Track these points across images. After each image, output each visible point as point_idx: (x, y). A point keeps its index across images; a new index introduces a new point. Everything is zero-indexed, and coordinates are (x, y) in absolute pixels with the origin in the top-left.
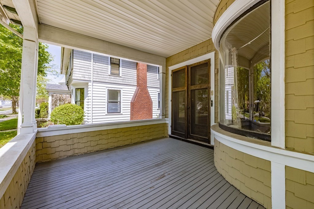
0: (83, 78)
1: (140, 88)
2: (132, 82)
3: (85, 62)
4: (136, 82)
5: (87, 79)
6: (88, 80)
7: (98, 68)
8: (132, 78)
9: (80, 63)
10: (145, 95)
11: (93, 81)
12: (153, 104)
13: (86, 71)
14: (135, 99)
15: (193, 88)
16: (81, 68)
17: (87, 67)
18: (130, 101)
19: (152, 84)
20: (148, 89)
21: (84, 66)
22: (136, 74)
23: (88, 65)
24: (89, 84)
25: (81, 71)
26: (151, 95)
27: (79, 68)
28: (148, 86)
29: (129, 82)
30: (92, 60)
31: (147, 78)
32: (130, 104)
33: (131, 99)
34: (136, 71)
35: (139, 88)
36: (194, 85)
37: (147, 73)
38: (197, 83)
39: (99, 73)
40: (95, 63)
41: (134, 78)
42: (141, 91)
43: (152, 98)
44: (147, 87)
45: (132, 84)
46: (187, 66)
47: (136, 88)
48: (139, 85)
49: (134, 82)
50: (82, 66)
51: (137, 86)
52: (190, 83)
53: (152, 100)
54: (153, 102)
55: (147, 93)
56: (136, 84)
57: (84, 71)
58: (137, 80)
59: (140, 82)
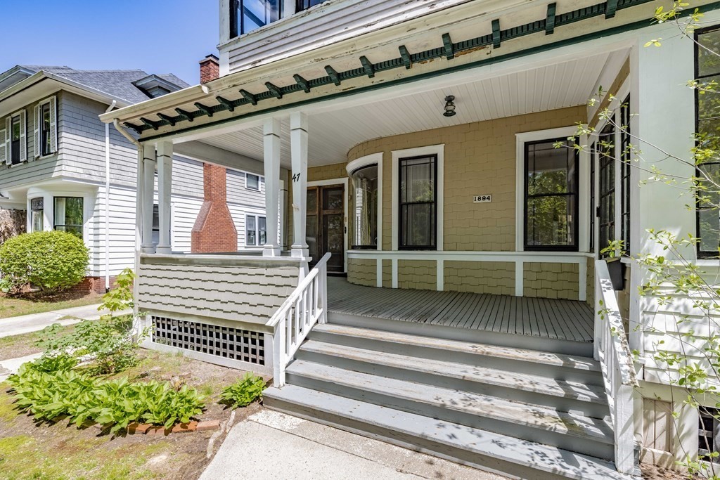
0: (86, 177)
1: (213, 203)
2: (194, 190)
3: (90, 141)
4: (203, 192)
5: (95, 179)
6: (99, 180)
7: (120, 158)
8: (194, 182)
9: (79, 143)
10: (222, 219)
11: (111, 184)
12: (239, 237)
13: (93, 162)
14: (203, 225)
15: (325, 212)
16: (80, 154)
17: (96, 152)
18: (190, 230)
19: (235, 197)
20: (229, 207)
21: (88, 151)
22: (202, 176)
23: (96, 147)
24: (101, 189)
25: (80, 159)
26: (234, 220)
27: (76, 153)
28: (228, 200)
29: (189, 189)
30: (107, 139)
31: (227, 185)
32: (190, 235)
33: (192, 225)
34: (202, 168)
35: (211, 204)
36: (327, 209)
37: (227, 174)
38: (331, 207)
39: (123, 168)
40: (114, 145)
41: (199, 183)
42: (215, 210)
43: (235, 224)
44: (228, 202)
45: (195, 195)
46: (319, 187)
47: (201, 203)
48: (208, 196)
49: (199, 191)
50: (83, 149)
51: (206, 200)
52: (322, 206)
53: (237, 228)
54: (239, 232)
55: (226, 214)
56: (203, 196)
57: (88, 161)
58: (205, 187)
59: (213, 192)
